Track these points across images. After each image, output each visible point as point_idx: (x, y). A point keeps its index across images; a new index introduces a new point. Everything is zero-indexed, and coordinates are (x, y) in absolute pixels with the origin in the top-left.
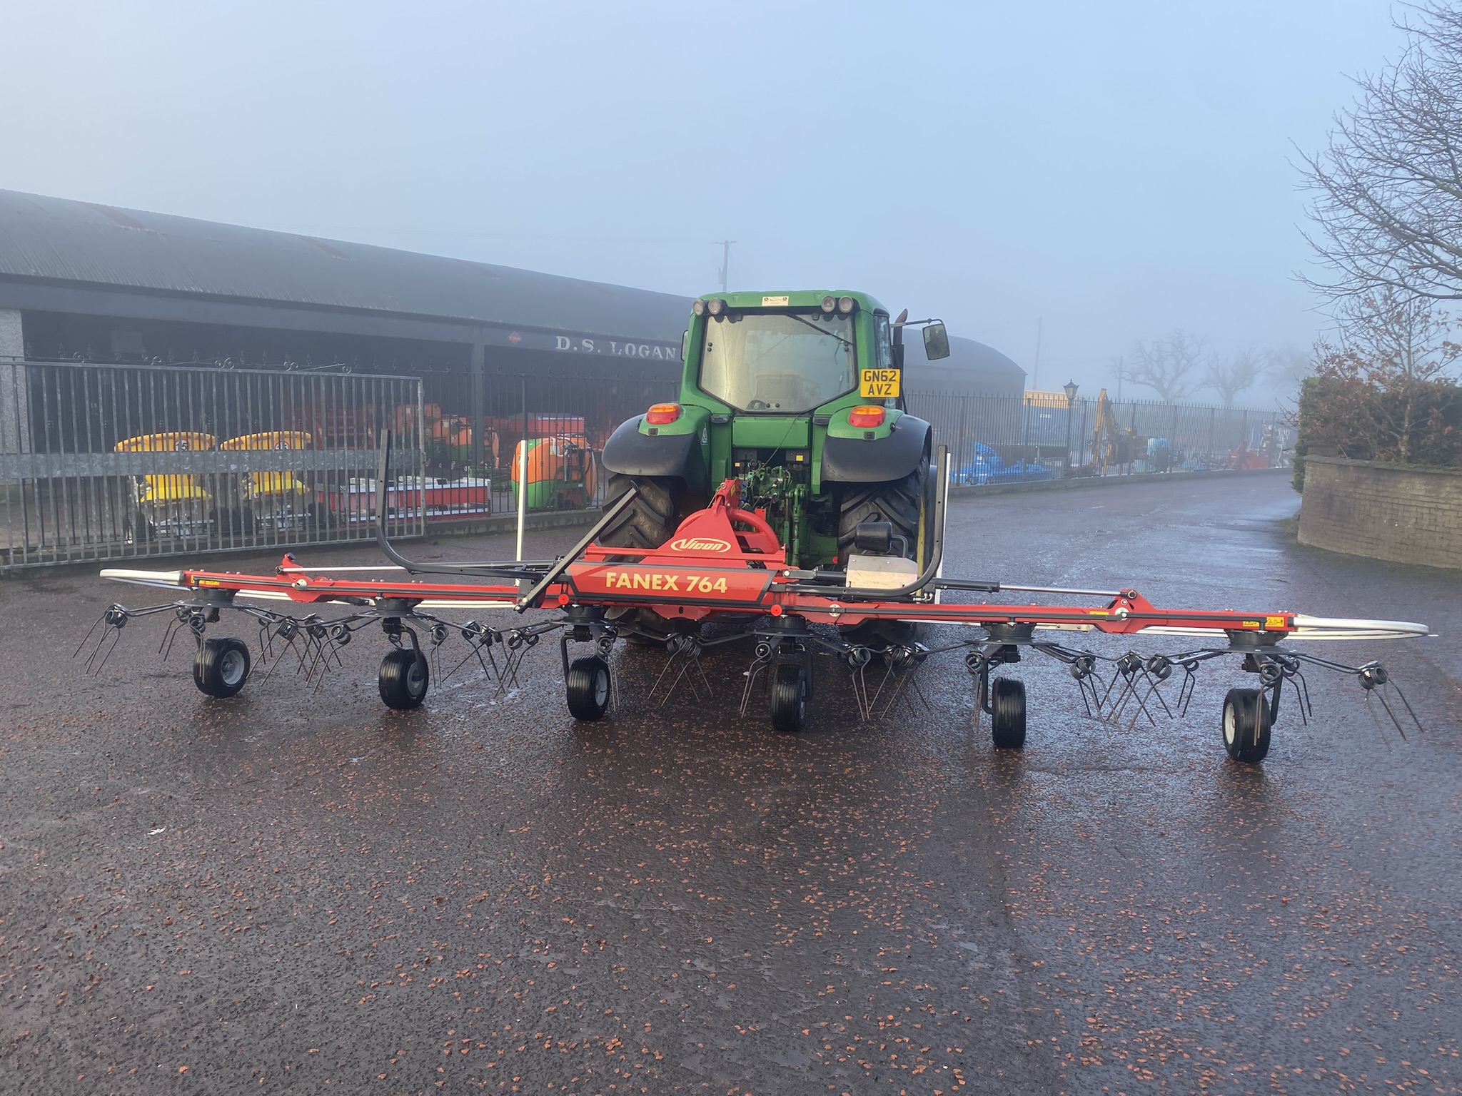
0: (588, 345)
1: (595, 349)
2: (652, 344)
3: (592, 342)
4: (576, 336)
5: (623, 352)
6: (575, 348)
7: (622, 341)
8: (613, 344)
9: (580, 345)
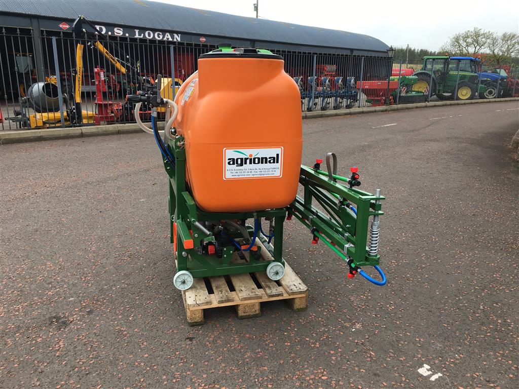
0: (119, 32)
1: (124, 34)
2: (164, 32)
3: (122, 29)
4: (110, 26)
5: (144, 35)
6: (110, 33)
7: (142, 30)
8: (137, 31)
9: (113, 32)
